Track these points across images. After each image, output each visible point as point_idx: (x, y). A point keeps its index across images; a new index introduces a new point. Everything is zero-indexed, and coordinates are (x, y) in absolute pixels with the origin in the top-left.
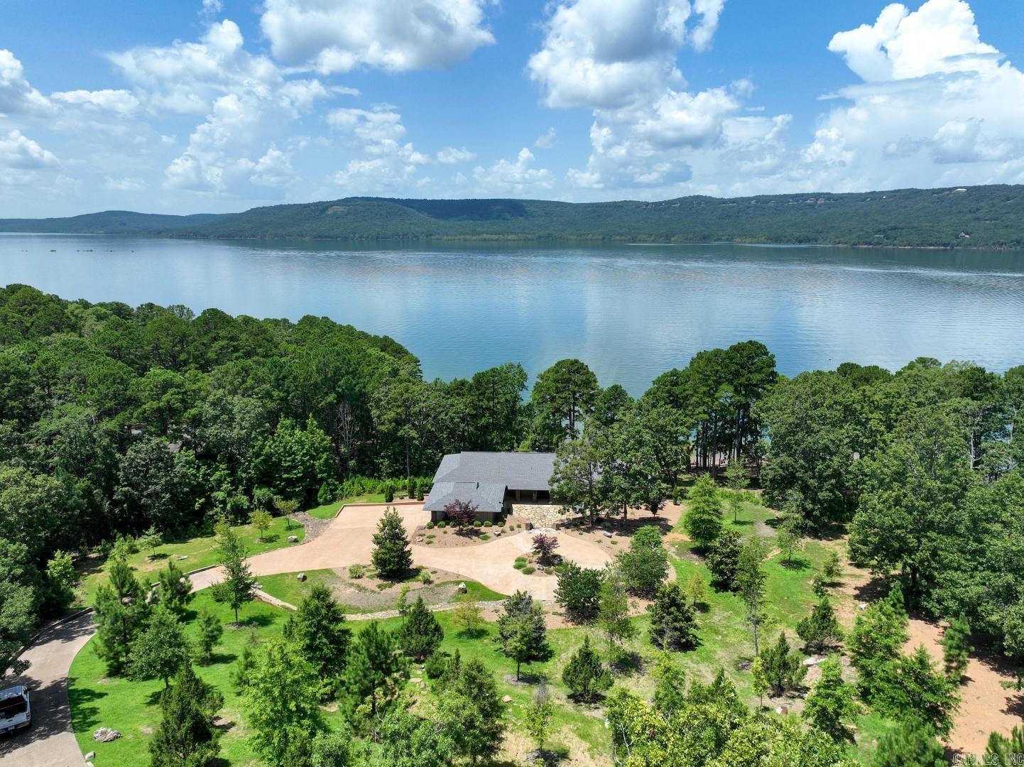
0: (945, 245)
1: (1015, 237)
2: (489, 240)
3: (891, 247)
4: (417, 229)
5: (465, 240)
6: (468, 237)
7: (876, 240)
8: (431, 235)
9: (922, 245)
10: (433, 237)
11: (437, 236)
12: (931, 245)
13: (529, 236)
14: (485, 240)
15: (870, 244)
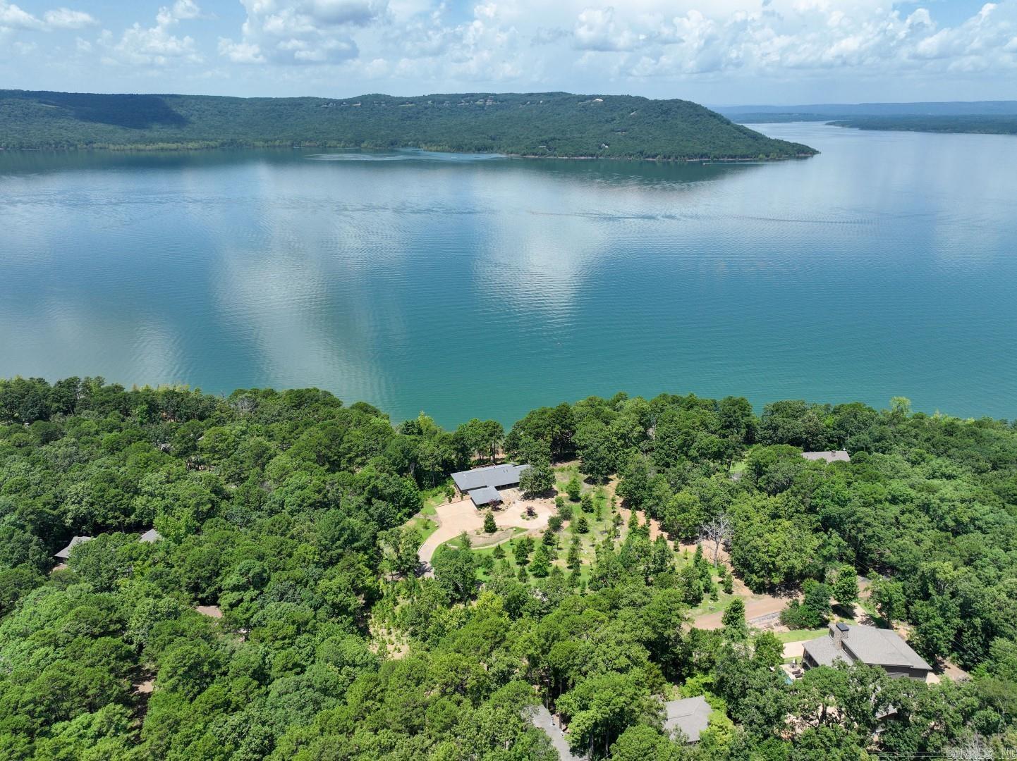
0: (592, 155)
1: (639, 149)
2: (166, 150)
3: (552, 157)
4: (70, 135)
5: (139, 150)
6: (141, 146)
7: (540, 151)
8: (91, 142)
9: (575, 155)
10: (95, 145)
11: (100, 145)
12: (582, 155)
13: (212, 144)
14: (162, 149)
15: (536, 155)
